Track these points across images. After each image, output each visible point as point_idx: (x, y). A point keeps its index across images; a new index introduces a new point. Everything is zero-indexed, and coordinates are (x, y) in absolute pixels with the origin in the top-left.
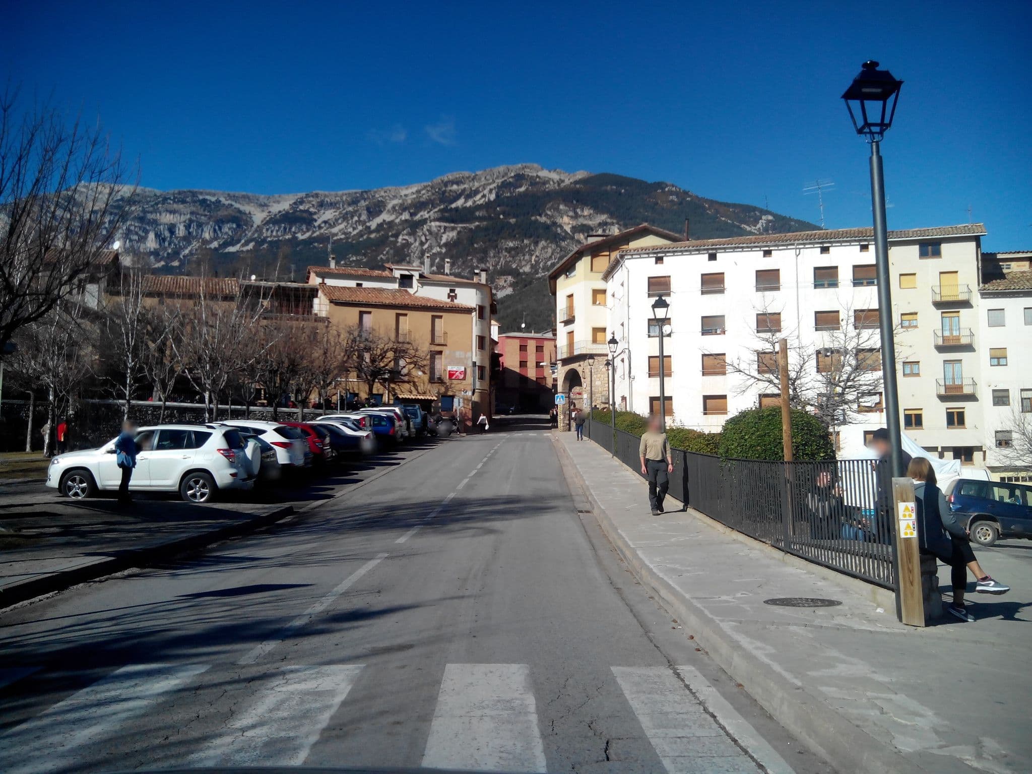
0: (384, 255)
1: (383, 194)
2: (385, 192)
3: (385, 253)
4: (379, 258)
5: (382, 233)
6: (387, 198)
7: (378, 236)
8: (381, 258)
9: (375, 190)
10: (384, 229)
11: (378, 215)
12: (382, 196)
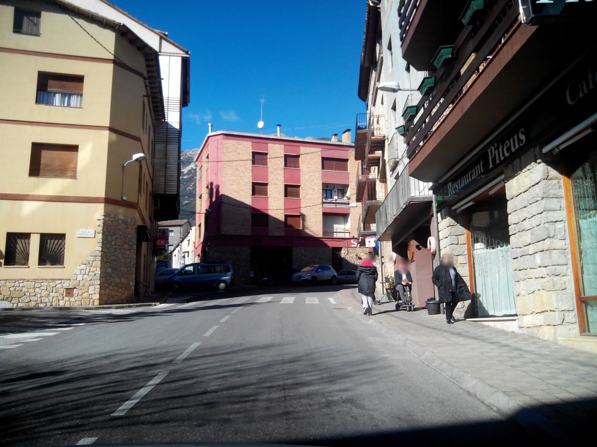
0: (191, 187)
1: (191, 153)
2: (193, 152)
3: (191, 186)
4: (188, 189)
5: (191, 175)
6: (194, 155)
7: (188, 177)
8: (189, 189)
9: (187, 151)
10: (192, 173)
11: (188, 165)
12: (191, 154)
